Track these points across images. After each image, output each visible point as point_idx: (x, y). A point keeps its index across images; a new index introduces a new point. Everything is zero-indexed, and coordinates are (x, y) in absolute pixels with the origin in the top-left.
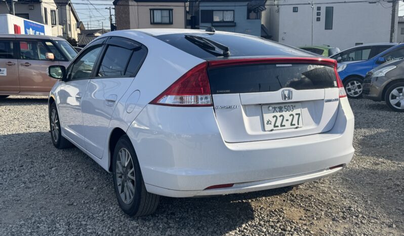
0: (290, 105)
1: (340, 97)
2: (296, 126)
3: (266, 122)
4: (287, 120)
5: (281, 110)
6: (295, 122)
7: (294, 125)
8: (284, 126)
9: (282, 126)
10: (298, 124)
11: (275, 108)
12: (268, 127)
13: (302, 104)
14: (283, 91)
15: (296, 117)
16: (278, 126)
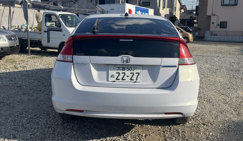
0: (132, 66)
1: (179, 65)
2: (135, 80)
3: (110, 76)
4: (128, 76)
5: (124, 69)
6: (134, 78)
7: (133, 80)
8: (125, 80)
9: (122, 79)
10: (137, 80)
11: (119, 68)
12: (111, 79)
13: (143, 67)
14: (123, 57)
15: (136, 75)
16: (119, 80)
